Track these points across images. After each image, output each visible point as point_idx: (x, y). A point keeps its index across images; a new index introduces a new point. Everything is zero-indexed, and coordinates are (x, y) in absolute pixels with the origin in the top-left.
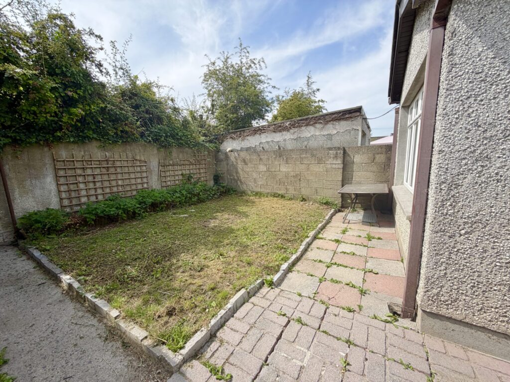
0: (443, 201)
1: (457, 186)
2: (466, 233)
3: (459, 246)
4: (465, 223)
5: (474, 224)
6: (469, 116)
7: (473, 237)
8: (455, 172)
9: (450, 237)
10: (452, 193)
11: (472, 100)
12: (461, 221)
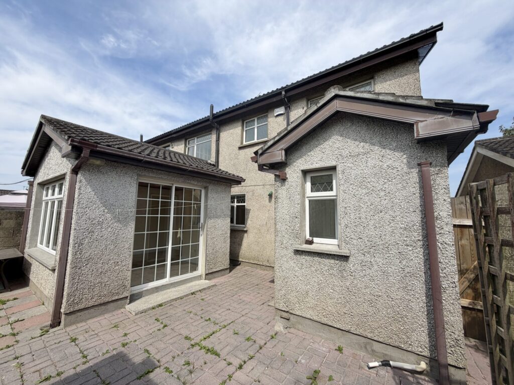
0: (76, 252)
1: (82, 244)
2: (86, 265)
3: (83, 272)
4: (85, 260)
5: (88, 260)
6: (86, 215)
7: (88, 266)
8: (81, 238)
9: (79, 269)
10: (80, 248)
11: (87, 208)
12: (83, 260)
